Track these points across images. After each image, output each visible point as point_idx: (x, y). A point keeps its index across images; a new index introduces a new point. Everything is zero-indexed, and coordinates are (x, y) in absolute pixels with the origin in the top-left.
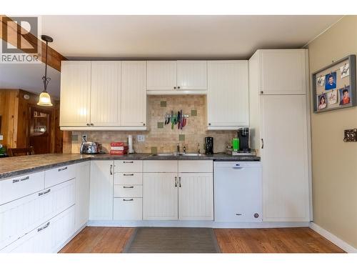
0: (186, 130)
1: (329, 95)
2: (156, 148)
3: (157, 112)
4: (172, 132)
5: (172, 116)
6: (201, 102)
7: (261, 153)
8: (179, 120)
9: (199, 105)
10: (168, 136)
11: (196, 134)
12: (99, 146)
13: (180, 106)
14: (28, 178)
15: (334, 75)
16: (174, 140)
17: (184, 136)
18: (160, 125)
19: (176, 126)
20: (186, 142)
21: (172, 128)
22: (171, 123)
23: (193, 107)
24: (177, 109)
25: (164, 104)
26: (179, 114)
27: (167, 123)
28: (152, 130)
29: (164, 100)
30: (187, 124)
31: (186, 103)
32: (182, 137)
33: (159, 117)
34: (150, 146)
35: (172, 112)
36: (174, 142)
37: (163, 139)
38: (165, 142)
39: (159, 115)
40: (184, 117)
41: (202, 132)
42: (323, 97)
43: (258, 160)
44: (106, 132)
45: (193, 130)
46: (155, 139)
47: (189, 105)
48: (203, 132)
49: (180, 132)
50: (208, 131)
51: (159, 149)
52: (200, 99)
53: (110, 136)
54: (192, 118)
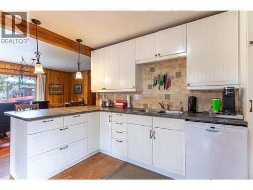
0: (171, 90)
2: (147, 105)
3: (148, 76)
4: (159, 92)
5: (159, 79)
8: (165, 82)
9: (183, 68)
10: (156, 96)
11: (180, 93)
12: (111, 102)
13: (166, 70)
14: (52, 120)
16: (161, 99)
17: (169, 95)
18: (150, 87)
19: (162, 87)
20: (171, 101)
21: (159, 89)
22: (158, 85)
23: (177, 70)
24: (163, 73)
25: (152, 70)
26: (165, 77)
27: (155, 85)
28: (144, 91)
29: (153, 66)
30: (172, 84)
31: (171, 66)
33: (149, 81)
34: (143, 103)
35: (159, 75)
37: (152, 98)
38: (154, 100)
39: (149, 79)
40: (169, 79)
41: (186, 92)
44: (116, 93)
45: (177, 90)
46: (146, 98)
47: (174, 68)
49: (166, 92)
50: (192, 91)
51: (149, 106)
53: (118, 95)
54: (177, 79)
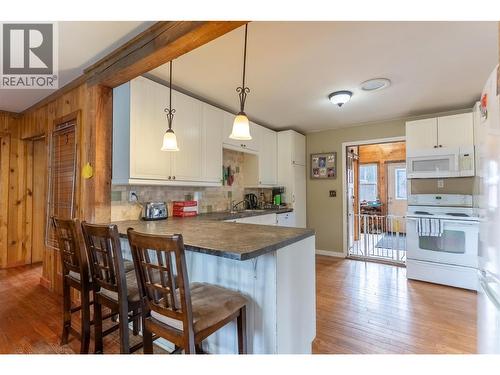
0: (233, 187)
1: (321, 170)
4: (223, 188)
6: (242, 160)
7: (294, 206)
8: (229, 176)
9: (240, 163)
13: (229, 161)
15: (324, 159)
16: (224, 197)
17: (231, 192)
19: (226, 182)
20: (233, 198)
24: (227, 165)
26: (229, 169)
31: (232, 159)
36: (224, 199)
37: (217, 196)
38: (218, 200)
42: (316, 170)
43: (291, 211)
45: (237, 187)
46: (210, 197)
47: (235, 162)
48: (243, 190)
50: (246, 189)
52: (241, 156)
54: (236, 175)
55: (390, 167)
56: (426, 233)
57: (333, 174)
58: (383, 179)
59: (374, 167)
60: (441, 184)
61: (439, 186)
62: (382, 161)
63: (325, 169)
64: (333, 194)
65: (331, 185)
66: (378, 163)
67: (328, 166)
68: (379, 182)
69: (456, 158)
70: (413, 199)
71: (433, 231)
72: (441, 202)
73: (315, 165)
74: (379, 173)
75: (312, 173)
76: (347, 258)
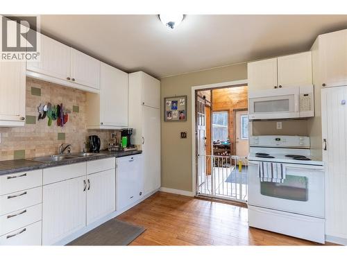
0: (68, 127)
1: (173, 113)
2: (23, 152)
4: (48, 129)
6: (84, 99)
7: (143, 148)
8: (59, 116)
9: (81, 102)
10: (43, 135)
11: (78, 132)
13: (60, 98)
15: (176, 102)
16: (52, 139)
17: (64, 134)
19: (54, 122)
21: (49, 124)
23: (74, 102)
25: (37, 92)
26: (59, 108)
27: (41, 117)
29: (37, 86)
31: (67, 96)
32: (62, 136)
33: (29, 109)
34: (12, 149)
35: (49, 104)
36: (52, 142)
37: (35, 138)
38: (39, 143)
39: (28, 106)
42: (169, 113)
43: (140, 152)
45: (74, 128)
47: (71, 100)
48: (84, 131)
49: (60, 130)
51: (27, 152)
52: (82, 95)
54: (75, 114)
55: (238, 114)
56: (267, 178)
57: (183, 117)
58: (232, 123)
59: (225, 114)
60: (279, 126)
61: (278, 128)
62: (231, 109)
63: (177, 112)
64: (184, 135)
65: (181, 127)
66: (228, 111)
67: (179, 109)
68: (229, 126)
69: (296, 98)
70: (254, 140)
71: (275, 176)
72: (281, 144)
73: (169, 108)
74: (229, 118)
75: (165, 116)
76: (195, 197)
